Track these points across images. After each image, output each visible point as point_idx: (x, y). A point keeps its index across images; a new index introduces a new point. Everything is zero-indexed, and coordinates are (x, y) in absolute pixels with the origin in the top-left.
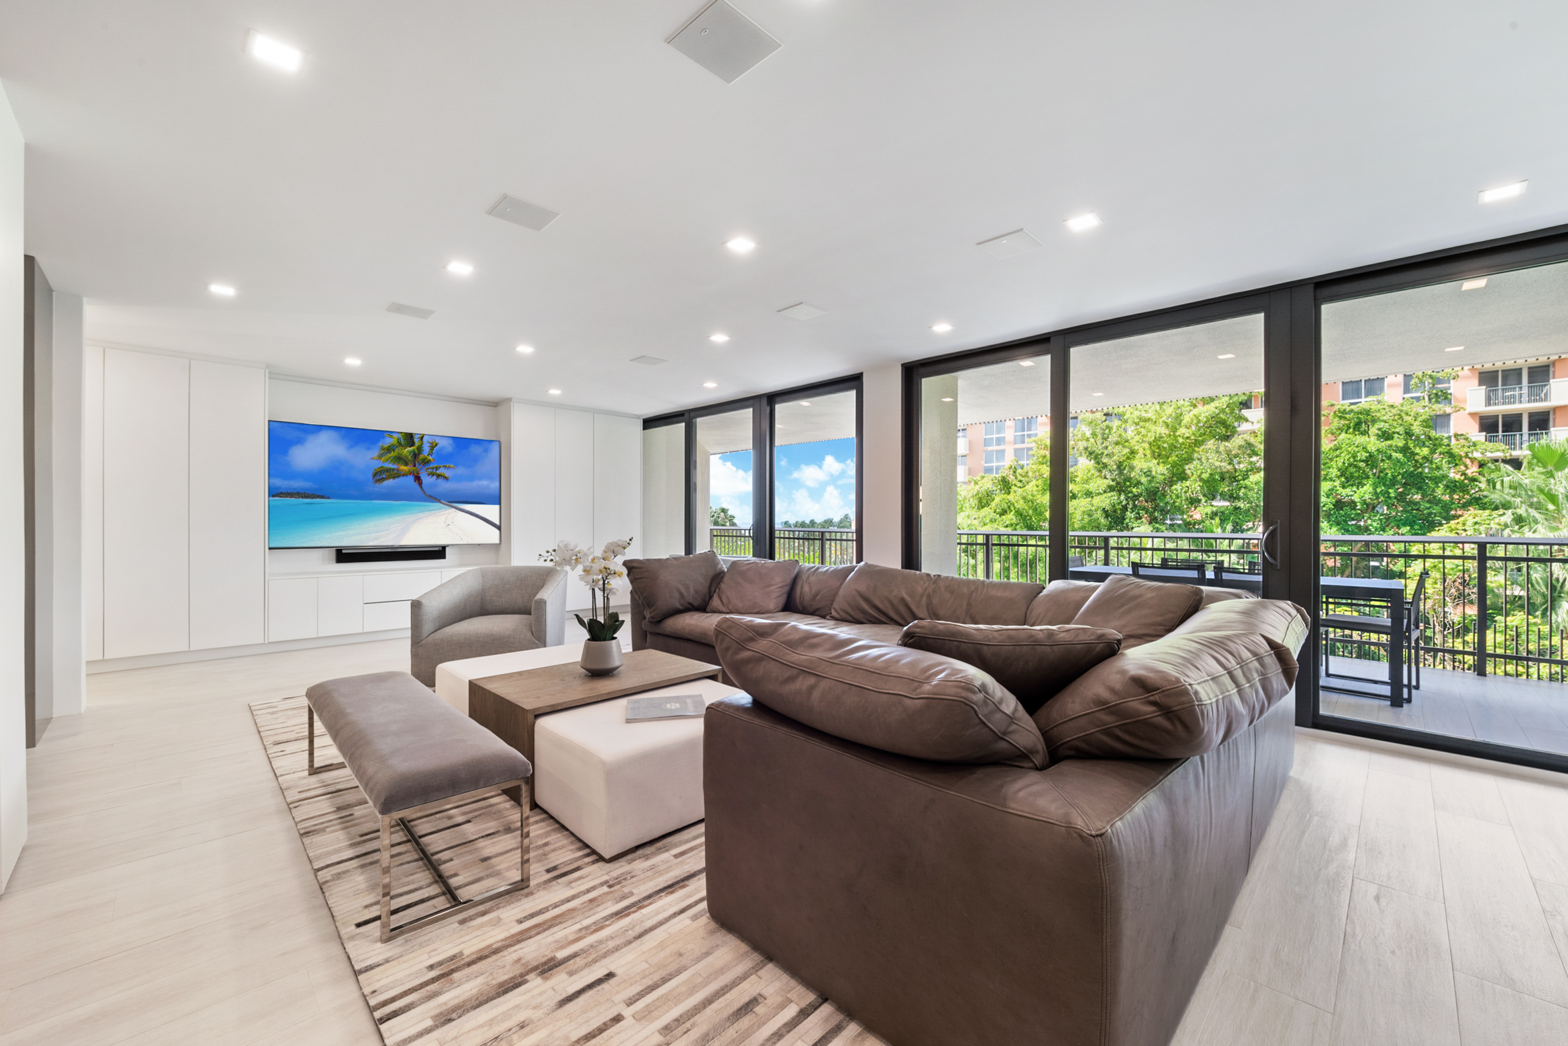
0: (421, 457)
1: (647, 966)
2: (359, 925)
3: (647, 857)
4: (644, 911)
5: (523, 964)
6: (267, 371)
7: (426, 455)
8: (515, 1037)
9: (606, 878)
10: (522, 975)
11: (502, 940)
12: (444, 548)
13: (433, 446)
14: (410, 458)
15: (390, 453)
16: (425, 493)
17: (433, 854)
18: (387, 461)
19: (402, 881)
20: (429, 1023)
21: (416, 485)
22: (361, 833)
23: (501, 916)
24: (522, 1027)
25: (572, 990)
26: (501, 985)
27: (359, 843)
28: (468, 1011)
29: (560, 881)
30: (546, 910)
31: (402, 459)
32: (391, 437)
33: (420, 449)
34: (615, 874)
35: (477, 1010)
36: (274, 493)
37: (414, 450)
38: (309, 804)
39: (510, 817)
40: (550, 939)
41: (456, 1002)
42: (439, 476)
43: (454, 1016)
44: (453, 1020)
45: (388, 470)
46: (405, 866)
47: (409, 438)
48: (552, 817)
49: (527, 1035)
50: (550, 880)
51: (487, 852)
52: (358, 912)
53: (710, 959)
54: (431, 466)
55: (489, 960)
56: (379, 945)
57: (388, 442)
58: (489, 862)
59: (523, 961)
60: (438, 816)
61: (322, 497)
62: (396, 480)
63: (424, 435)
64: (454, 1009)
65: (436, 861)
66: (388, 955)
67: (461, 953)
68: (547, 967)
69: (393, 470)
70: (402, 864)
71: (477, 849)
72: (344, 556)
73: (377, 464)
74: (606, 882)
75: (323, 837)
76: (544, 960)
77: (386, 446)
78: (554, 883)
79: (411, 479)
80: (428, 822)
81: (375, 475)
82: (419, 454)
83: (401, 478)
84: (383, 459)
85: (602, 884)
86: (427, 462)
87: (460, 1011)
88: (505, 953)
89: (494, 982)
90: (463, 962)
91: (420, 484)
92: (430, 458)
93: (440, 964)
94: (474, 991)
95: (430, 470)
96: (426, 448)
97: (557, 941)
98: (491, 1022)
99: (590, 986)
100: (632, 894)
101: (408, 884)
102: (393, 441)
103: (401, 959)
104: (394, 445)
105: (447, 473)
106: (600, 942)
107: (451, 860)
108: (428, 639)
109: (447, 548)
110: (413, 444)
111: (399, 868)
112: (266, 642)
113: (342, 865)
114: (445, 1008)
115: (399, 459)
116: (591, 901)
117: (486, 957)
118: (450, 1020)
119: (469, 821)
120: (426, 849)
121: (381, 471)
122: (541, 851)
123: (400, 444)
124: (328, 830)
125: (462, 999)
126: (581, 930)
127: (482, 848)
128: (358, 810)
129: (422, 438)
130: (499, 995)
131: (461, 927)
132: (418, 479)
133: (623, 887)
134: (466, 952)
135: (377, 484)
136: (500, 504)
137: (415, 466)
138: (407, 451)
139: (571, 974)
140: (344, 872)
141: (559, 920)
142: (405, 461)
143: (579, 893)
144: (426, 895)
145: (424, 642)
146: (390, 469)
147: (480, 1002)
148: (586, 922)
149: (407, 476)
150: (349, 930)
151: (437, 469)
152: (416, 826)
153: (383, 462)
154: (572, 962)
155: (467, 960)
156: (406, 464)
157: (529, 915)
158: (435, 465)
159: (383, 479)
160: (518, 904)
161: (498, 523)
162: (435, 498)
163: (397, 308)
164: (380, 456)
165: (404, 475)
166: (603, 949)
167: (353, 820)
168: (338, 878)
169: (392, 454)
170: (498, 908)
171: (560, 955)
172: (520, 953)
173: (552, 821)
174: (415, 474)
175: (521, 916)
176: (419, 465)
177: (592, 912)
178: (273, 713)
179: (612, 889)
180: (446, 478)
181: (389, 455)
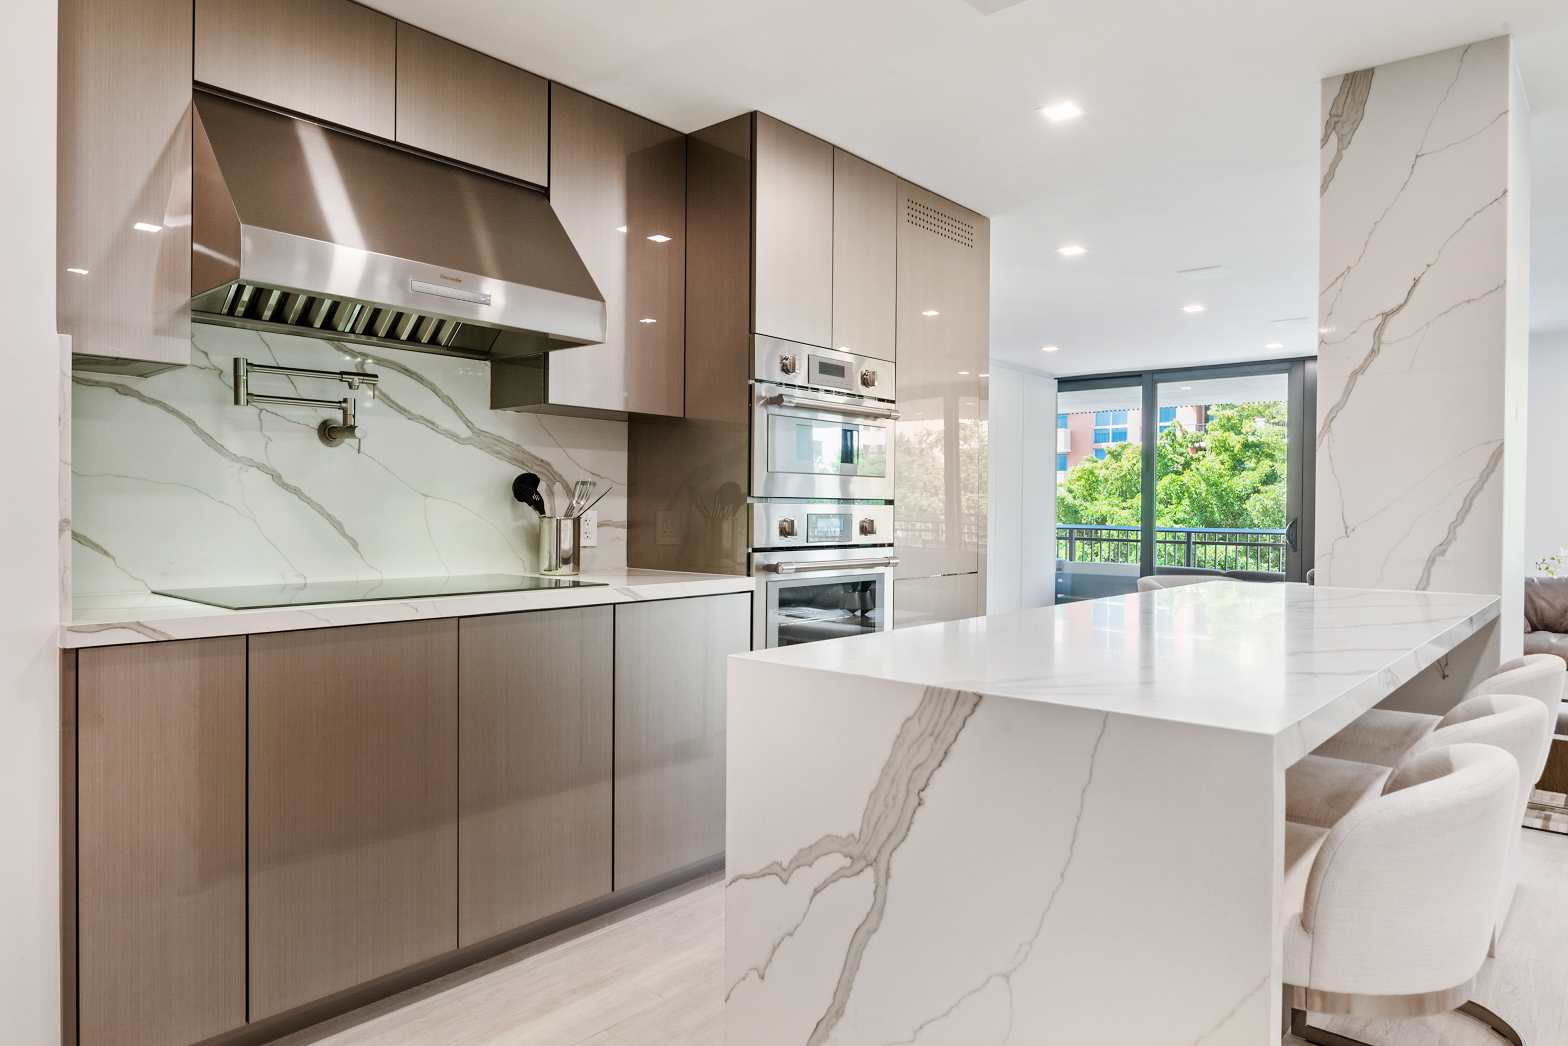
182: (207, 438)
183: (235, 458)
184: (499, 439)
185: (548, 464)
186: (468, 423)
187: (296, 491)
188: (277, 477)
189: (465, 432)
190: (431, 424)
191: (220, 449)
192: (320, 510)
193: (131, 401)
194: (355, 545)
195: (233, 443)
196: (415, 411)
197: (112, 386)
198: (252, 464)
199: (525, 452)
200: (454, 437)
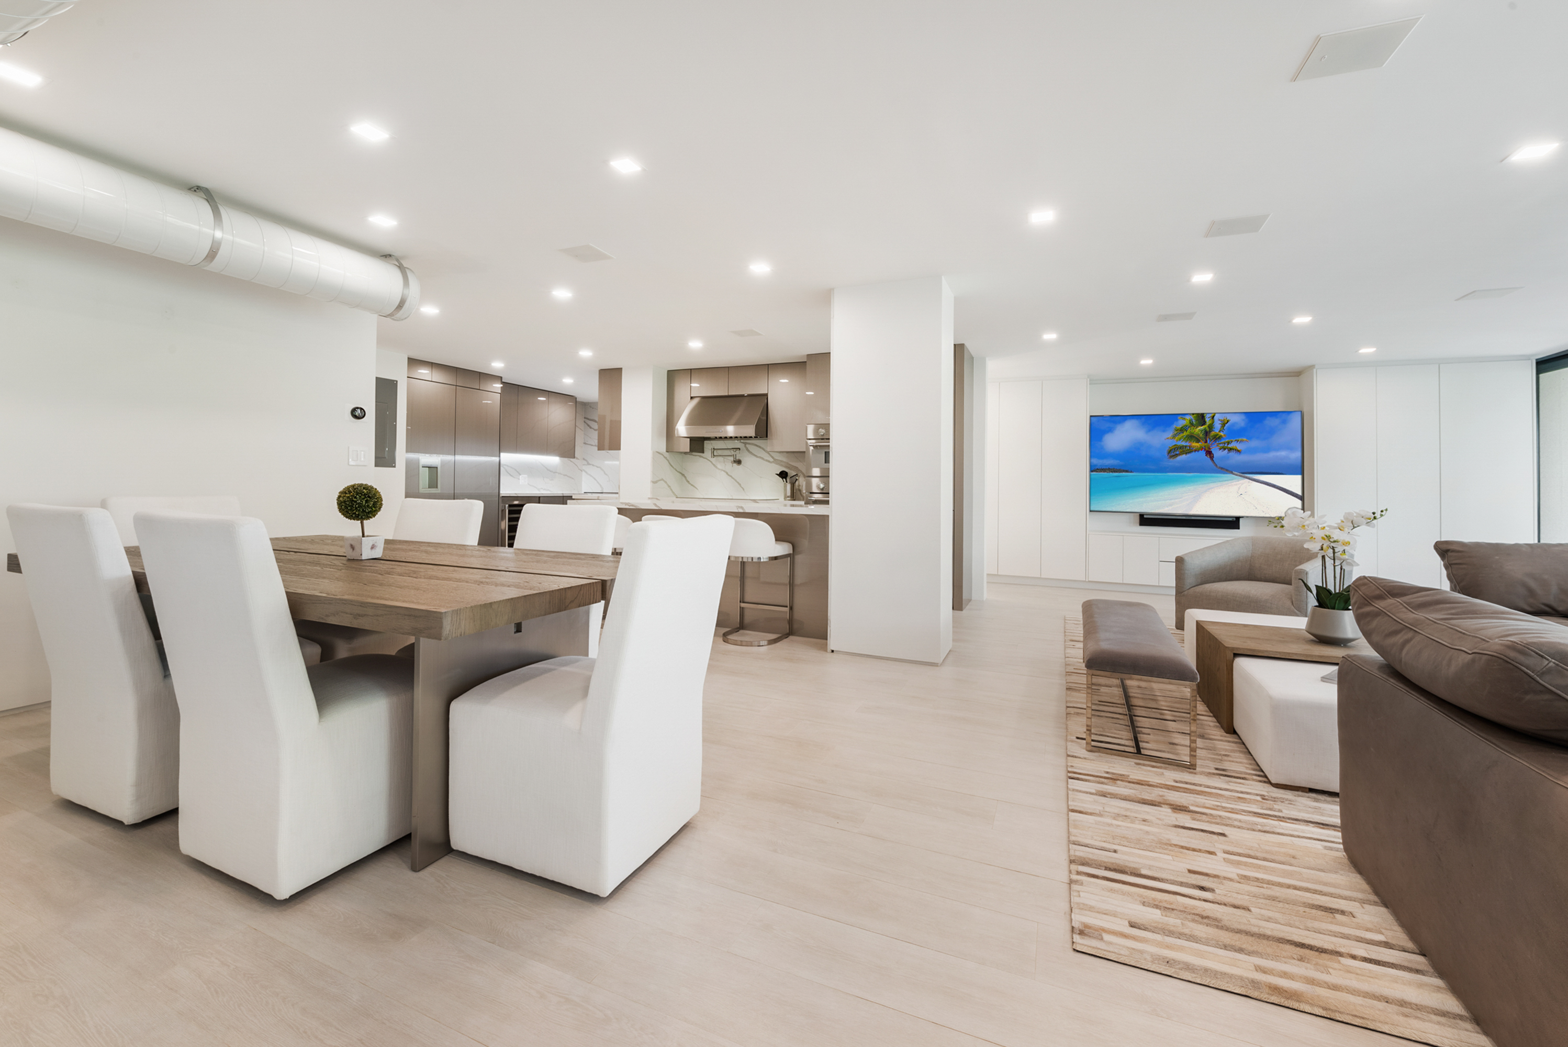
0: (1213, 433)
1: (1257, 846)
2: (1078, 738)
3: (1316, 800)
4: (1282, 823)
5: (1164, 799)
6: (1088, 380)
7: (1217, 432)
8: (1137, 822)
9: (1265, 794)
10: (1160, 803)
11: (1157, 783)
12: (1238, 518)
13: (1224, 423)
14: (1201, 435)
15: (1183, 433)
16: (1216, 465)
17: (1137, 727)
18: (1180, 439)
19: (1112, 731)
20: (1094, 791)
21: (1208, 458)
22: (1100, 700)
23: (1165, 773)
24: (1144, 821)
25: (1187, 825)
26: (1143, 799)
27: (1096, 704)
28: (1117, 798)
29: (1221, 777)
30: (1200, 785)
31: (1194, 437)
32: (1184, 419)
33: (1211, 427)
34: (1274, 795)
35: (1122, 801)
36: (1093, 469)
37: (1205, 428)
38: (1076, 676)
39: (1206, 731)
40: (1192, 799)
41: (1113, 792)
42: (1230, 450)
43: (1108, 796)
44: (1107, 797)
45: (1181, 447)
46: (1116, 725)
47: (1201, 418)
48: (1244, 744)
49: (1143, 825)
50: (1214, 774)
51: (1176, 741)
52: (1080, 733)
53: (1322, 874)
54: (1223, 441)
55: (1143, 787)
56: (1085, 751)
57: (1181, 423)
58: (1175, 746)
59: (1165, 798)
60: (1154, 710)
61: (1127, 471)
62: (1188, 455)
63: (1215, 413)
64: (1109, 794)
65: (1138, 731)
66: (1087, 756)
67: (1128, 776)
68: (1179, 808)
69: (1186, 447)
70: (1116, 723)
71: (1171, 736)
72: (1146, 520)
73: (1171, 443)
74: (1264, 796)
75: (1077, 694)
76: (1179, 804)
77: (1179, 427)
78: (1217, 776)
79: (1203, 453)
80: (1145, 711)
81: (1169, 452)
82: (1210, 432)
83: (1193, 453)
84: (1176, 438)
85: (1261, 795)
86: (1219, 438)
87: (1113, 796)
88: (1155, 789)
89: (1140, 796)
90: (1126, 779)
91: (1212, 458)
92: (1222, 434)
93: (1113, 774)
94: (1126, 794)
95: (1221, 445)
96: (1217, 425)
97: (1195, 801)
98: (1127, 810)
99: (1202, 831)
100: (1281, 811)
101: (1115, 734)
102: (1186, 422)
103: (1092, 761)
104: (1186, 426)
105: (1239, 446)
106: (1229, 818)
107: (1149, 734)
108: (1189, 591)
109: (1241, 519)
110: (1204, 423)
111: (1114, 724)
112: (1087, 580)
113: (1082, 710)
114: (1105, 790)
115: (1192, 437)
116: (1239, 798)
117: (1142, 785)
118: (1105, 796)
119: (1175, 721)
120: (1135, 723)
121: (1174, 449)
122: (1220, 757)
123: (1192, 424)
124: (1082, 691)
125: (1116, 792)
126: (1218, 806)
127: (1175, 738)
128: (1103, 689)
129: (1213, 417)
130: (1139, 802)
131: (1135, 765)
132: (1209, 453)
133: (1275, 804)
134: (1131, 777)
135: (1171, 459)
136: (1303, 474)
137: (1206, 442)
138: (1199, 430)
139: (1194, 819)
140: (1081, 714)
141: (1205, 794)
142: (1197, 438)
143: (1233, 790)
144: (1123, 743)
145: (1186, 593)
146: (1183, 446)
147: (1125, 799)
148: (1224, 805)
149: (1198, 451)
150: (1072, 737)
151: (1228, 443)
152: (1136, 709)
153: (1177, 441)
154: (1199, 815)
155: (1130, 780)
156: (1198, 441)
157: (1185, 782)
158: (1227, 440)
159: (1177, 455)
160: (1181, 773)
161: (1300, 493)
162: (1227, 470)
163: (1165, 318)
164: (1174, 436)
165: (1195, 451)
166: (1230, 822)
167: (1098, 692)
168: (1077, 715)
169: (1185, 434)
170: (1165, 769)
171: (1192, 808)
172: (1165, 794)
173: (1243, 746)
174: (1207, 449)
175: (1178, 779)
176: (1211, 440)
177: (1236, 803)
178: (1077, 624)
179: (1264, 801)
180: (1238, 451)
181: (1182, 435)
182: (714, 465)
183: (719, 469)
184: (781, 461)
185: (797, 468)
186: (772, 457)
187: (731, 476)
188: (727, 473)
189: (771, 460)
190: (763, 458)
191: (716, 467)
192: (736, 481)
193: (702, 458)
194: (743, 489)
195: (719, 466)
196: (758, 455)
197: (699, 456)
198: (722, 470)
199: (790, 464)
200: (769, 461)
